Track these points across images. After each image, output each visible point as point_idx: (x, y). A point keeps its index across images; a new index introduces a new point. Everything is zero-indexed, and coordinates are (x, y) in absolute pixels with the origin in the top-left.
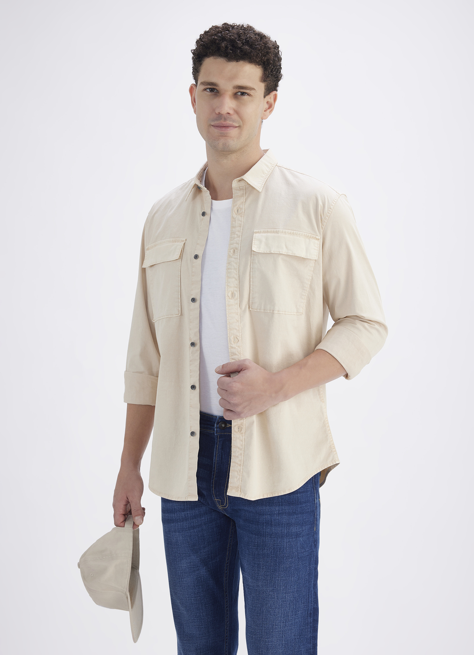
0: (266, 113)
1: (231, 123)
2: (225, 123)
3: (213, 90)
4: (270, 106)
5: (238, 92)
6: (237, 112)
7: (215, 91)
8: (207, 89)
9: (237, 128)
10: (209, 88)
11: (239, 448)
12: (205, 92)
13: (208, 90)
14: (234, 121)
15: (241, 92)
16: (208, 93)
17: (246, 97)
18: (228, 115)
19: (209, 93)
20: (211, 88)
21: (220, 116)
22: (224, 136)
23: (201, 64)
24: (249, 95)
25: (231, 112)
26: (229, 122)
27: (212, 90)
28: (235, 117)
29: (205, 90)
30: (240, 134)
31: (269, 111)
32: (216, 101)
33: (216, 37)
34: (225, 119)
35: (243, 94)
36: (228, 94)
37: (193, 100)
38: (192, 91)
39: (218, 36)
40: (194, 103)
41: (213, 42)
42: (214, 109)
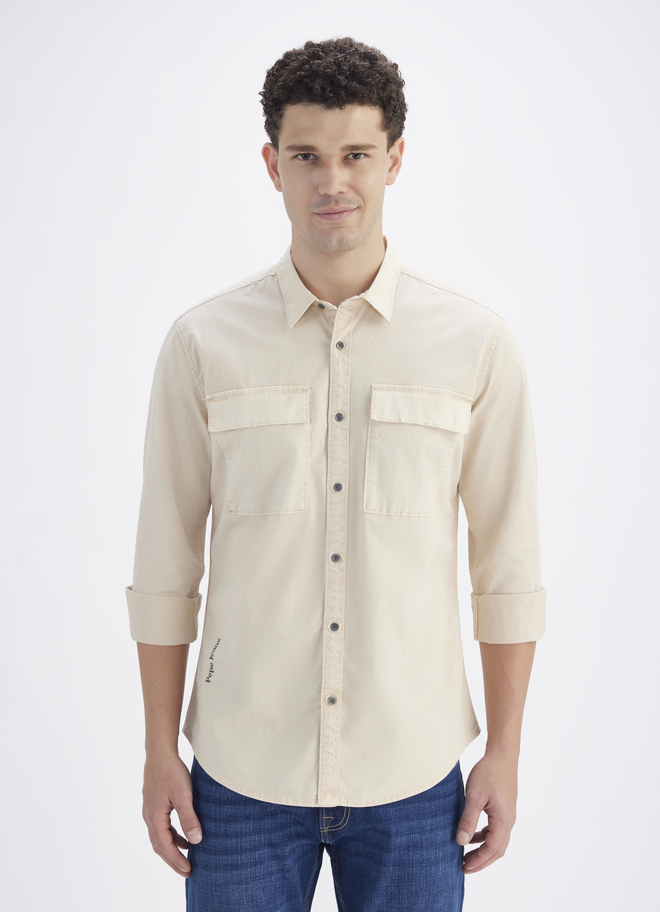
0: (391, 174)
1: (346, 206)
2: (337, 208)
3: (308, 155)
4: (396, 162)
5: (349, 155)
6: (354, 188)
7: (312, 157)
8: (299, 155)
9: (357, 210)
10: (302, 155)
11: (333, 730)
12: (296, 160)
13: (300, 157)
14: (350, 202)
15: (354, 154)
16: (300, 162)
17: (363, 161)
18: (340, 195)
19: (304, 163)
20: (304, 154)
21: (327, 198)
22: (338, 227)
23: (281, 116)
24: (366, 155)
25: (344, 189)
26: (342, 206)
27: (306, 157)
28: (351, 195)
29: (296, 157)
30: (361, 218)
31: (395, 168)
32: (316, 175)
33: (303, 73)
34: (337, 202)
35: (356, 156)
36: (335, 161)
37: (270, 167)
38: (265, 153)
39: (306, 71)
40: (273, 173)
41: (300, 81)
42: (315, 188)
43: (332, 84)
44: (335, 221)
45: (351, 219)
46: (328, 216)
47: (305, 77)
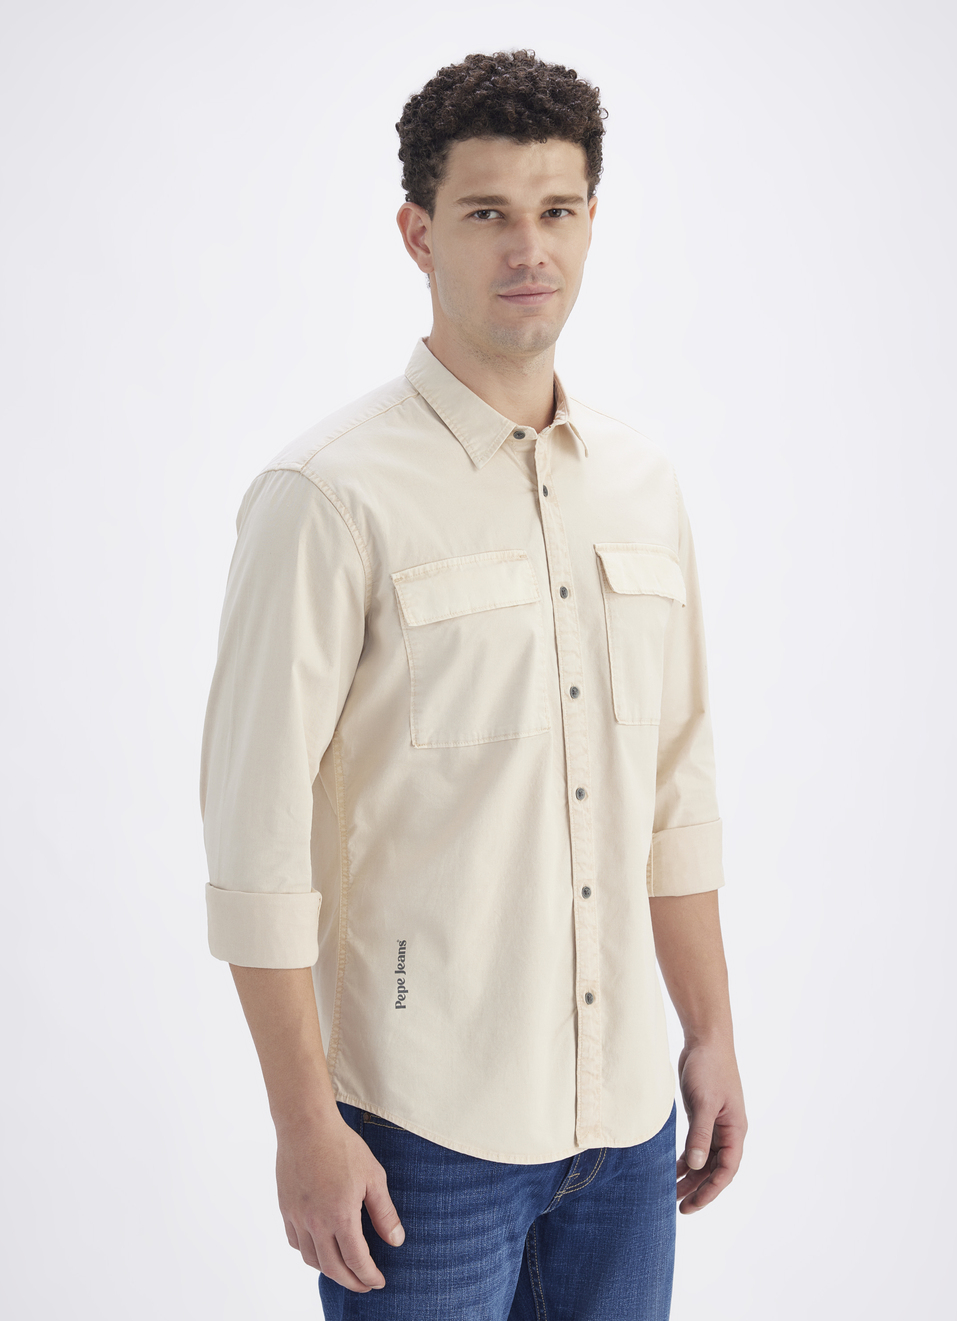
1: (546, 285)
2: (534, 288)
5: (547, 210)
6: (554, 258)
7: (493, 215)
8: (474, 212)
9: (557, 294)
12: (467, 221)
13: (476, 215)
14: (550, 279)
15: (553, 210)
16: (477, 223)
17: (565, 220)
18: (539, 267)
19: (479, 225)
20: (482, 211)
21: (522, 271)
22: (532, 313)
23: (444, 158)
24: (571, 212)
25: (545, 259)
26: (542, 284)
27: (485, 214)
28: (553, 269)
29: (471, 215)
30: (561, 305)
34: (535, 278)
35: (557, 213)
36: (531, 218)
37: (409, 239)
38: (403, 219)
39: (487, 88)
40: (413, 246)
41: (480, 104)
42: (505, 258)
43: (530, 106)
44: (530, 306)
45: (550, 304)
46: (521, 299)
47: (487, 97)
